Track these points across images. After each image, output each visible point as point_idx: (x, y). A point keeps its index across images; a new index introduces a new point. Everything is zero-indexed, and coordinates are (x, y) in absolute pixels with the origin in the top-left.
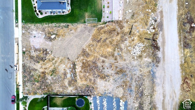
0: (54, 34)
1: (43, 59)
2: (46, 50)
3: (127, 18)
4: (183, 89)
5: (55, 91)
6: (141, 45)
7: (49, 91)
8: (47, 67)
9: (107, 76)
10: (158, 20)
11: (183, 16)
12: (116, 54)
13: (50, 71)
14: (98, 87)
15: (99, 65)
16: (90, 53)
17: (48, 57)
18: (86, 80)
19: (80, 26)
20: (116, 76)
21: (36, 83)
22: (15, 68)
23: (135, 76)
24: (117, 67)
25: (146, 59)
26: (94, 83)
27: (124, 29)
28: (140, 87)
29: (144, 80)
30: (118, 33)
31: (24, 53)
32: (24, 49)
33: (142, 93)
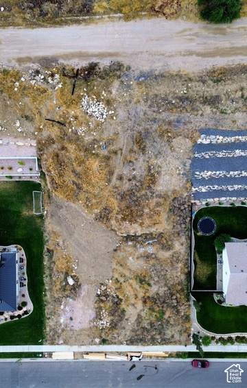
0: (66, 279)
1: (117, 303)
2: (98, 296)
3: (32, 130)
5: (183, 277)
6: (84, 102)
7: (182, 290)
8: (132, 293)
9: (150, 170)
10: (36, 66)
11: (28, 16)
12: (104, 152)
13: (140, 287)
14: (172, 188)
15: (126, 186)
16: (103, 205)
17: (112, 292)
18: (158, 214)
19: (50, 226)
20: (150, 151)
21: (166, 316)
22: (135, 359)
23: (149, 113)
24: (131, 151)
25: (114, 92)
26: (164, 197)
27: (53, 136)
28: (170, 103)
29: (156, 96)
30: (63, 148)
31: (104, 342)
32: (97, 340)
33: (182, 99)
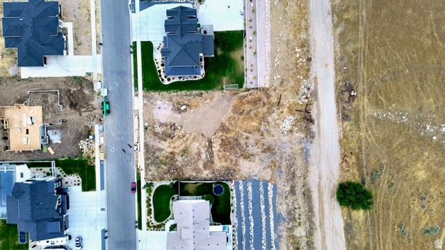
0: (185, 104)
1: (170, 136)
2: (174, 124)
3: (275, 85)
4: (342, 169)
5: (187, 176)
6: (292, 118)
7: (180, 176)
8: (177, 145)
9: (252, 155)
10: (312, 88)
11: (341, 83)
12: (262, 128)
13: (181, 150)
14: (241, 168)
15: (242, 141)
16: (230, 128)
17: (177, 133)
18: (226, 161)
19: (217, 94)
20: (263, 155)
21: (163, 166)
22: (135, 147)
23: (286, 155)
24: (263, 145)
25: (297, 134)
26: (236, 165)
27: (271, 98)
28: (291, 167)
29: (295, 159)
30: (264, 104)
31: (146, 128)
32: (146, 124)
33: (294, 175)
